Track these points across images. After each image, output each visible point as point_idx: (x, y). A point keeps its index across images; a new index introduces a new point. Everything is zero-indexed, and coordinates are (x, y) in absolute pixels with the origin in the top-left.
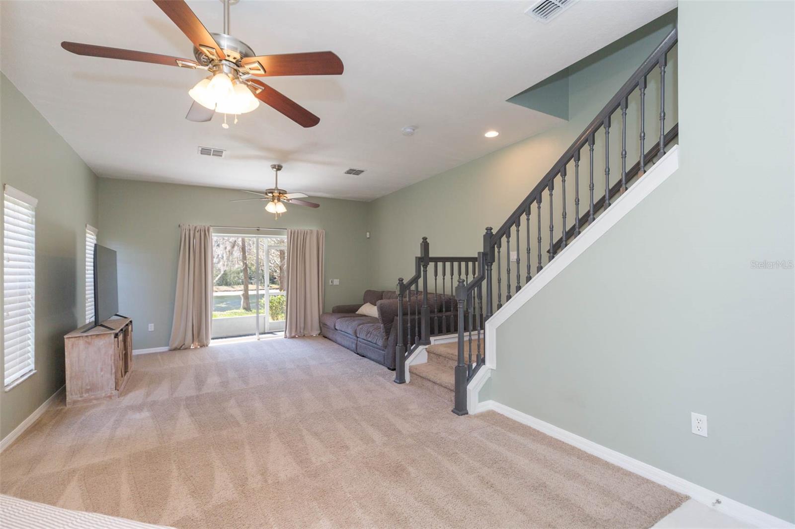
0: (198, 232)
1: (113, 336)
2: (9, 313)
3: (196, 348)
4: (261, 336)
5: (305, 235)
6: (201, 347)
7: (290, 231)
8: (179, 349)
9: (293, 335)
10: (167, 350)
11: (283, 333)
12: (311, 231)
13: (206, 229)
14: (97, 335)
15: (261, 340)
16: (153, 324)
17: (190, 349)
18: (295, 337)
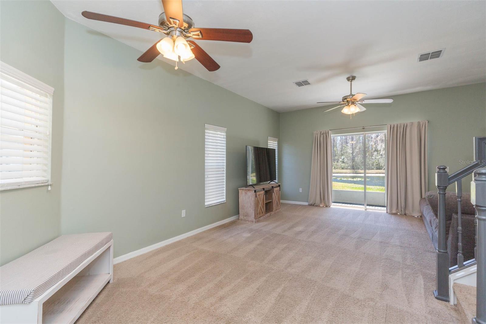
0: (322, 134)
1: (254, 191)
2: (208, 176)
3: (323, 207)
4: (368, 207)
5: (405, 127)
6: (326, 207)
7: (389, 126)
8: (313, 205)
9: (394, 212)
10: (307, 204)
11: (385, 208)
12: (412, 124)
13: (327, 132)
14: (249, 190)
15: (368, 210)
16: (301, 189)
17: (319, 206)
18: (397, 214)
